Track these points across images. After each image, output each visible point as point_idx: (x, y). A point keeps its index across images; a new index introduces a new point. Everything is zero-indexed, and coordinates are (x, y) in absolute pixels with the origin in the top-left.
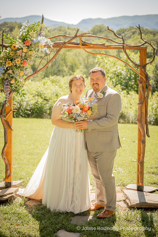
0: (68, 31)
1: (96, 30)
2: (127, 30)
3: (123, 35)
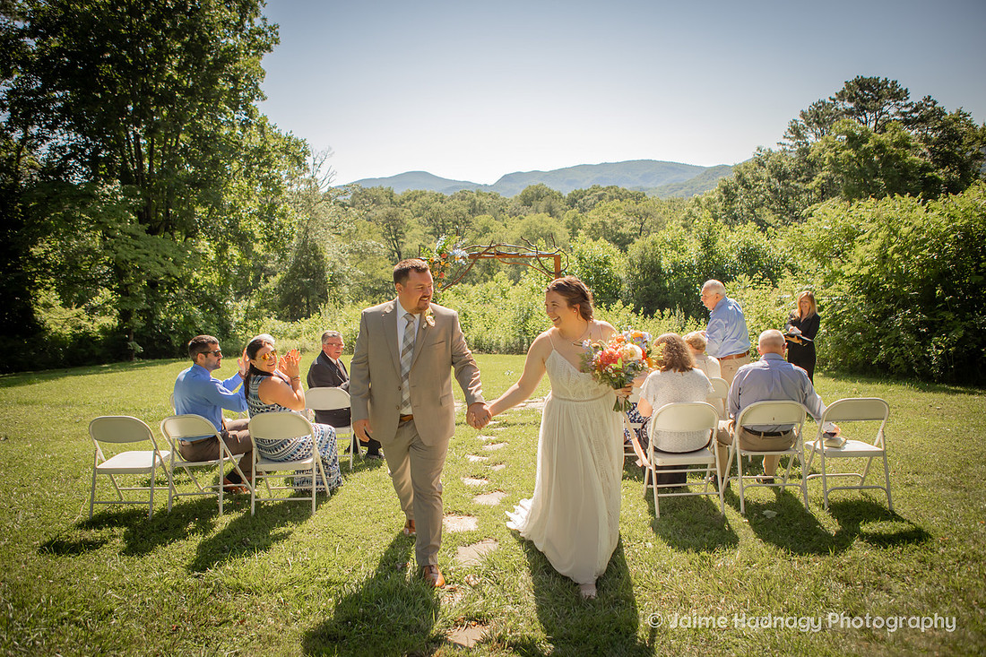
0: (479, 200)
1: (530, 195)
2: (588, 193)
3: (581, 201)
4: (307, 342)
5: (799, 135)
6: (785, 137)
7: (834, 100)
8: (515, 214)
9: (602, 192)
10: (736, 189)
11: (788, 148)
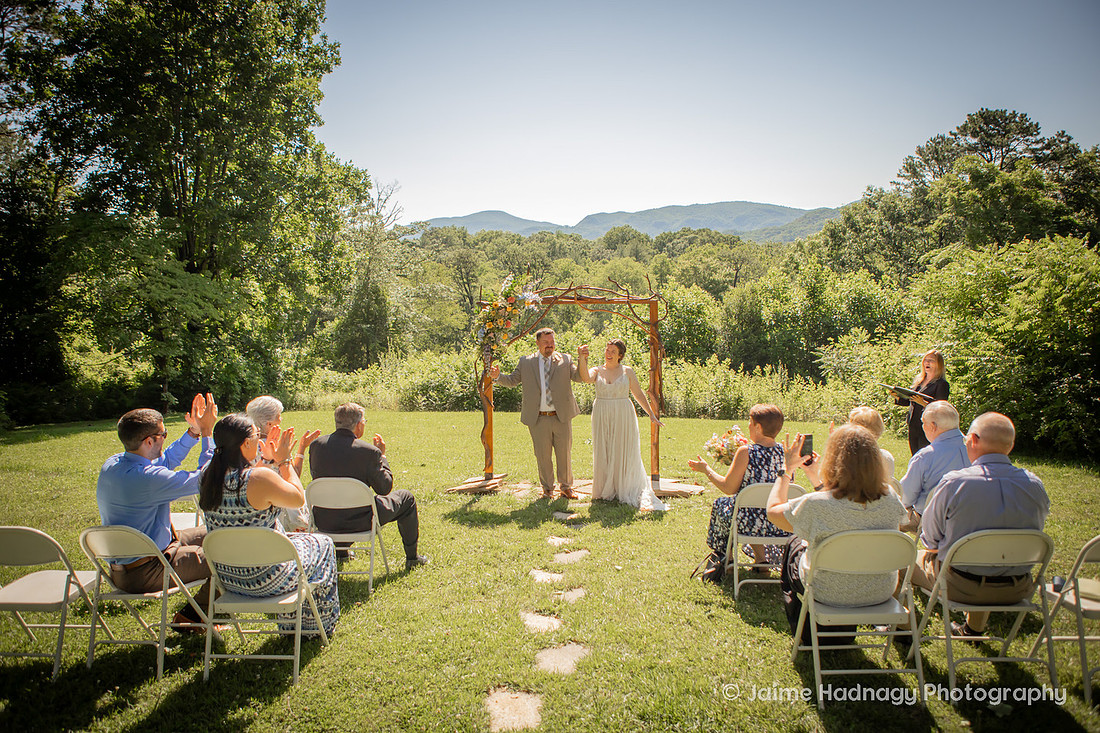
0: (559, 242)
1: (615, 238)
2: (678, 236)
3: (670, 244)
4: (362, 396)
5: (915, 174)
6: (899, 176)
7: (955, 135)
8: (598, 258)
9: (693, 235)
10: (844, 233)
11: (902, 188)
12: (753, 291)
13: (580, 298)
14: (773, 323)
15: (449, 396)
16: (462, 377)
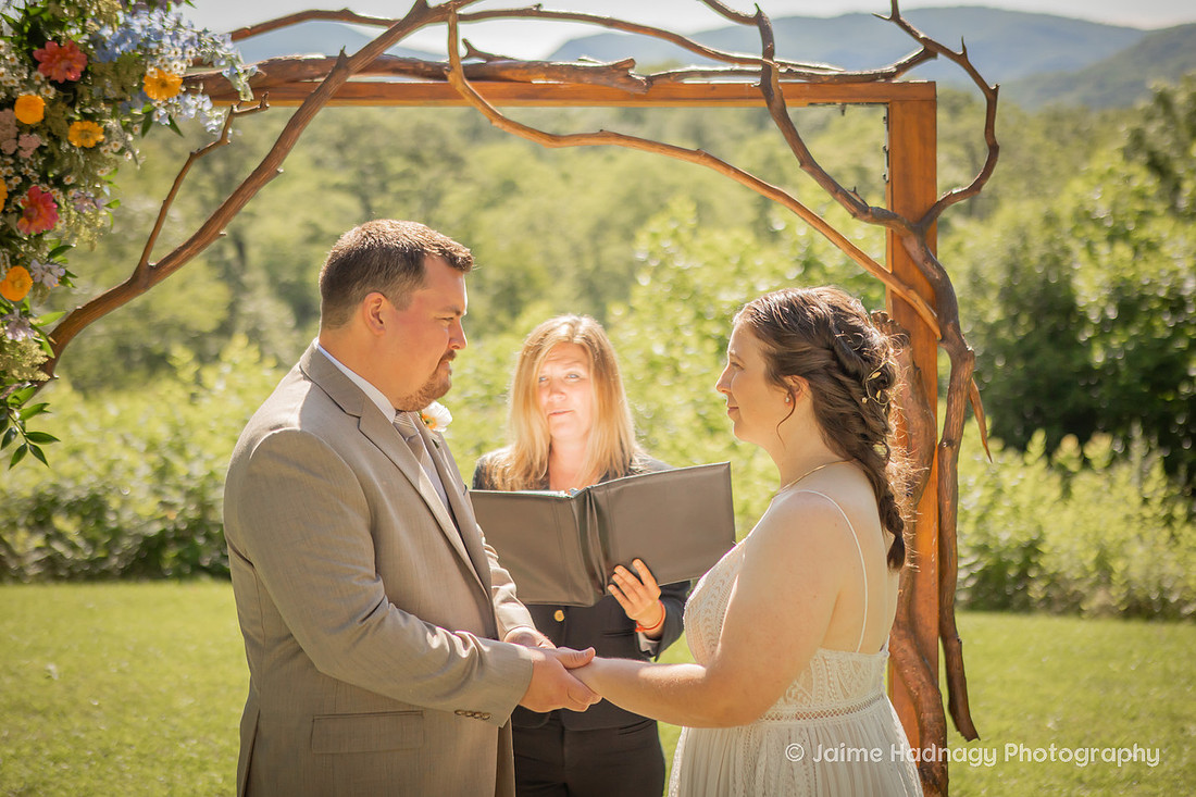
12: (1050, 220)
13: (488, 72)
14: (1112, 314)
15: (117, 533)
16: (163, 472)
